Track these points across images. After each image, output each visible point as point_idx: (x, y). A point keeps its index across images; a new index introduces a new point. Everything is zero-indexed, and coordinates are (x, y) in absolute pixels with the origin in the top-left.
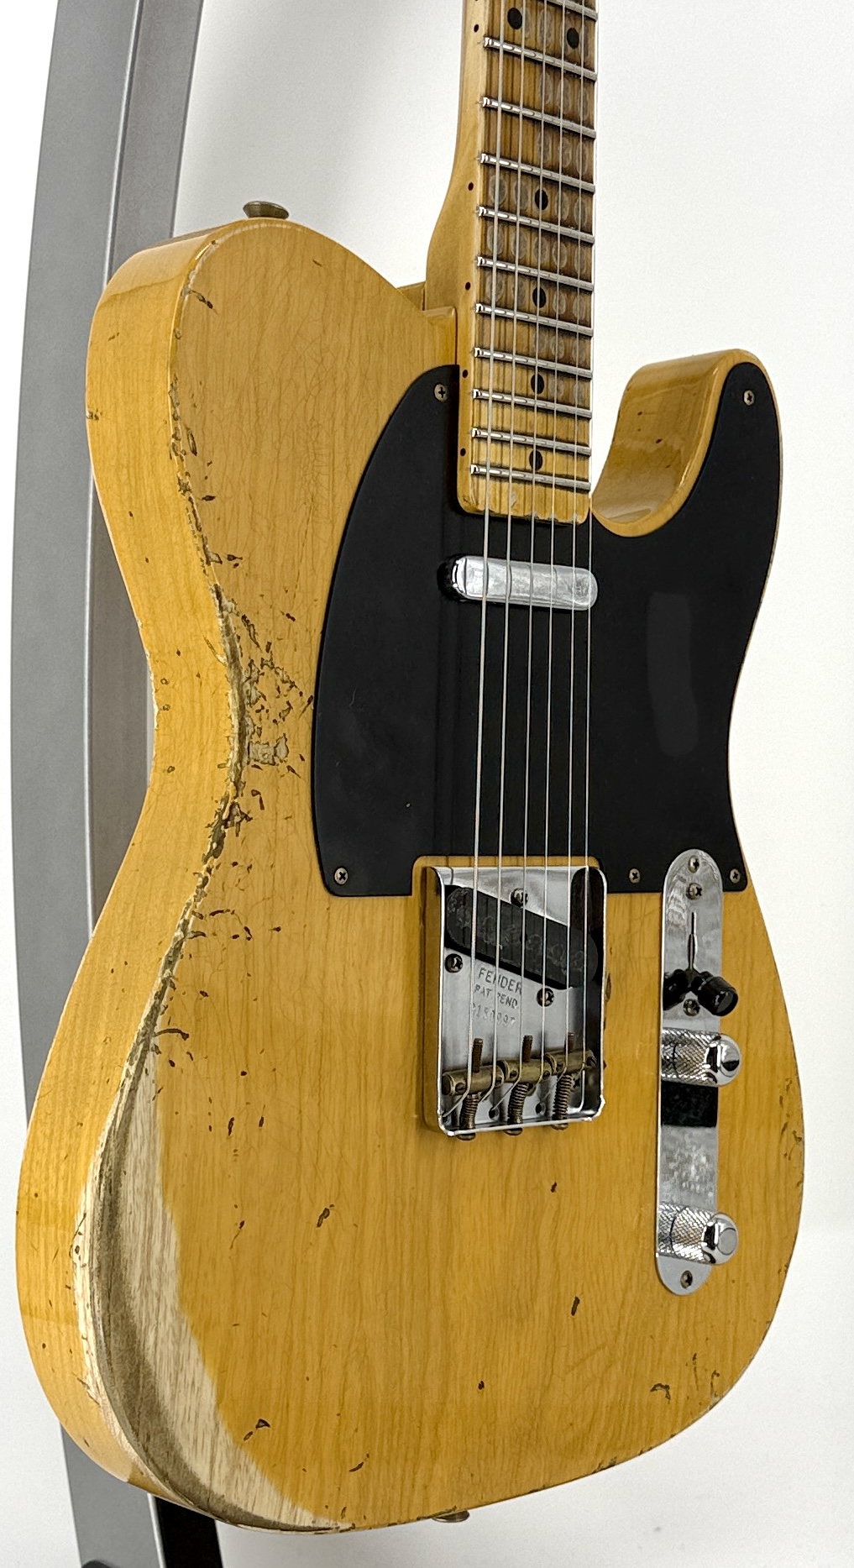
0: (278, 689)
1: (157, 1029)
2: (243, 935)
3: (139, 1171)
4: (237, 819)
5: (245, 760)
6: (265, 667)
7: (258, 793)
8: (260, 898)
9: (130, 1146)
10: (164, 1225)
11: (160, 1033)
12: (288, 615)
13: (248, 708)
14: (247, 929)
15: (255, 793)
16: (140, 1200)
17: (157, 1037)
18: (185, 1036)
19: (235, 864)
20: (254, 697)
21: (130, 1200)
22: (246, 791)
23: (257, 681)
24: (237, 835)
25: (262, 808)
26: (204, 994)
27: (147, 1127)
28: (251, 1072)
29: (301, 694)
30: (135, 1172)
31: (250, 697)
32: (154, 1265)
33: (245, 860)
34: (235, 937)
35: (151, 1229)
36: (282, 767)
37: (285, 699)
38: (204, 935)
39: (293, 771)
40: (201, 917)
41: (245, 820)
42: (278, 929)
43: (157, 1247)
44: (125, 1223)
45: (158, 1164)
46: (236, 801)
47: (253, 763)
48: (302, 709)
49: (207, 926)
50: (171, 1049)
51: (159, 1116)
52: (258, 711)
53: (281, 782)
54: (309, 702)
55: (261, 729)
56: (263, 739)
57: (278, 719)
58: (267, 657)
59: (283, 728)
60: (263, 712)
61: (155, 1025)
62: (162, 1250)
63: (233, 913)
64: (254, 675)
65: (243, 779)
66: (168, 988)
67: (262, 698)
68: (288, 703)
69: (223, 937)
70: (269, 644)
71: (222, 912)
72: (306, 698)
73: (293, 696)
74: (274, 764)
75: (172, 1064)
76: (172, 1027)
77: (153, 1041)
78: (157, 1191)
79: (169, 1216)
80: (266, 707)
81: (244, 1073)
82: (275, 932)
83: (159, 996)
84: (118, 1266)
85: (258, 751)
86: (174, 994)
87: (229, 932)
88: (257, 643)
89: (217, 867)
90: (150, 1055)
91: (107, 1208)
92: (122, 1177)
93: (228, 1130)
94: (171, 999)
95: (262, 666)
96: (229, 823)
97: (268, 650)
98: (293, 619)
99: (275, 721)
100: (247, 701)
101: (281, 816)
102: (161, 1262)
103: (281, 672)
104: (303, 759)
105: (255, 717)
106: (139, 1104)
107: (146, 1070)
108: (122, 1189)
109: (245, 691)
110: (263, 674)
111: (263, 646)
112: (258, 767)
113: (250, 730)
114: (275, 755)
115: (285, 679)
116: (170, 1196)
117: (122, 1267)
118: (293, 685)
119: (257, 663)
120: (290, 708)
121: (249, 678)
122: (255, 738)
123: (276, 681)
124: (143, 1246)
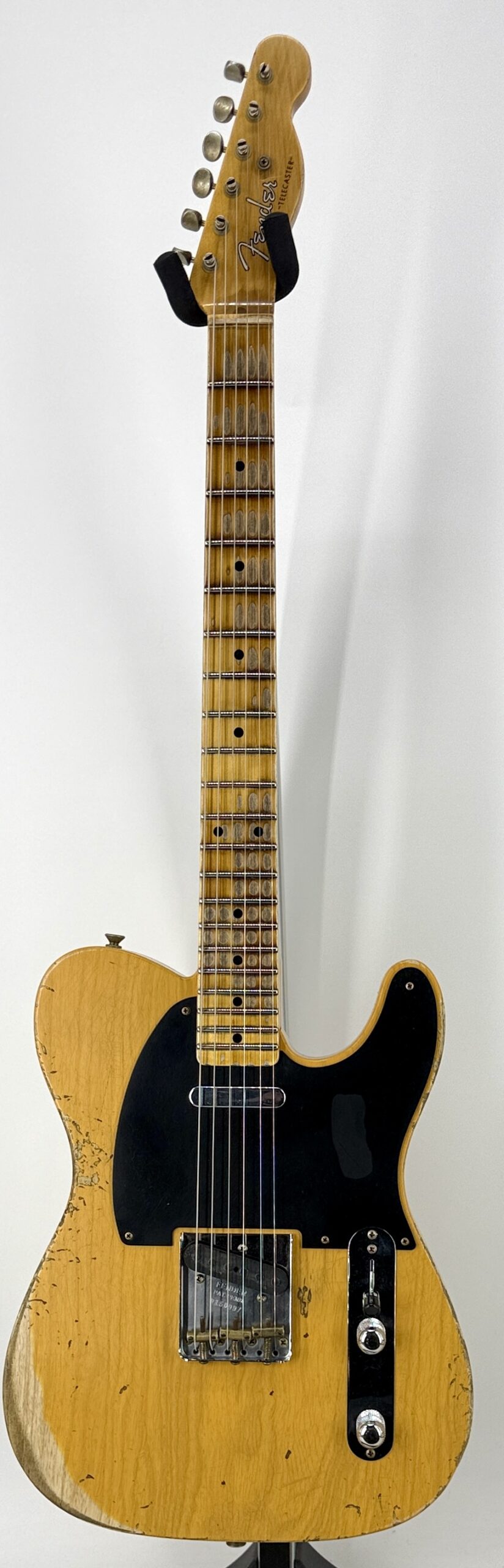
0: (93, 1152)
1: (30, 1299)
2: (75, 1260)
3: (22, 1358)
4: (71, 1210)
5: (75, 1184)
6: (86, 1143)
7: (82, 1198)
8: (85, 1244)
9: (16, 1348)
10: (35, 1382)
11: (32, 1301)
12: (98, 1120)
13: (76, 1161)
14: (77, 1258)
15: (80, 1198)
16: (23, 1371)
17: (31, 1303)
18: (45, 1303)
19: (70, 1229)
20: (80, 1156)
21: (17, 1370)
22: (76, 1198)
23: (81, 1149)
24: (71, 1217)
25: (85, 1205)
26: (54, 1285)
27: (25, 1340)
28: (81, 1319)
29: (106, 1154)
30: (19, 1359)
31: (77, 1156)
32: (30, 1398)
33: (76, 1228)
34: (71, 1261)
35: (28, 1384)
36: (96, 1187)
37: (97, 1157)
38: (54, 1260)
39: (102, 1189)
40: (52, 1252)
41: (75, 1211)
42: (95, 1259)
43: (31, 1392)
44: (15, 1379)
45: (31, 1356)
46: (71, 1202)
47: (79, 1185)
48: (107, 1160)
49: (55, 1256)
50: (37, 1308)
51: (32, 1336)
52: (82, 1162)
53: (95, 1194)
54: (111, 1157)
55: (83, 1170)
56: (86, 1173)
57: (93, 1165)
58: (86, 1138)
59: (95, 1170)
60: (85, 1163)
61: (29, 1297)
62: (35, 1393)
63: (69, 1250)
64: (80, 1147)
65: (74, 1192)
66: (36, 1282)
67: (84, 1157)
68: (99, 1158)
69: (64, 1262)
70: (88, 1133)
71: (63, 1250)
72: (109, 1156)
73: (102, 1155)
74: (91, 1185)
75: (38, 1314)
76: (37, 1298)
77: (28, 1304)
78: (31, 1368)
79: (37, 1379)
80: (86, 1161)
81: (76, 1321)
82: (93, 1260)
83: (32, 1285)
84: (12, 1396)
85: (82, 1179)
86: (38, 1284)
87: (67, 1259)
88: (80, 1133)
89: (61, 1230)
90: (27, 1310)
91: (6, 1372)
92: (13, 1359)
93: (68, 1345)
94: (37, 1286)
95: (84, 1143)
96: (67, 1211)
97: (87, 1135)
98: (101, 1121)
99: (91, 1167)
100: (76, 1158)
101: (95, 1208)
102: (34, 1398)
103: (94, 1145)
104: (107, 1183)
105: (81, 1166)
106: (21, 1330)
107: (25, 1317)
108: (13, 1365)
109: (74, 1154)
110: (84, 1146)
111: (84, 1134)
112: (82, 1187)
113: (78, 1171)
114: (92, 1181)
115: (97, 1148)
116: (38, 1370)
117: (14, 1397)
118: (101, 1150)
119: (81, 1142)
120: (100, 1160)
121: (77, 1148)
122: (80, 1174)
123: (91, 1149)
124: (24, 1390)
